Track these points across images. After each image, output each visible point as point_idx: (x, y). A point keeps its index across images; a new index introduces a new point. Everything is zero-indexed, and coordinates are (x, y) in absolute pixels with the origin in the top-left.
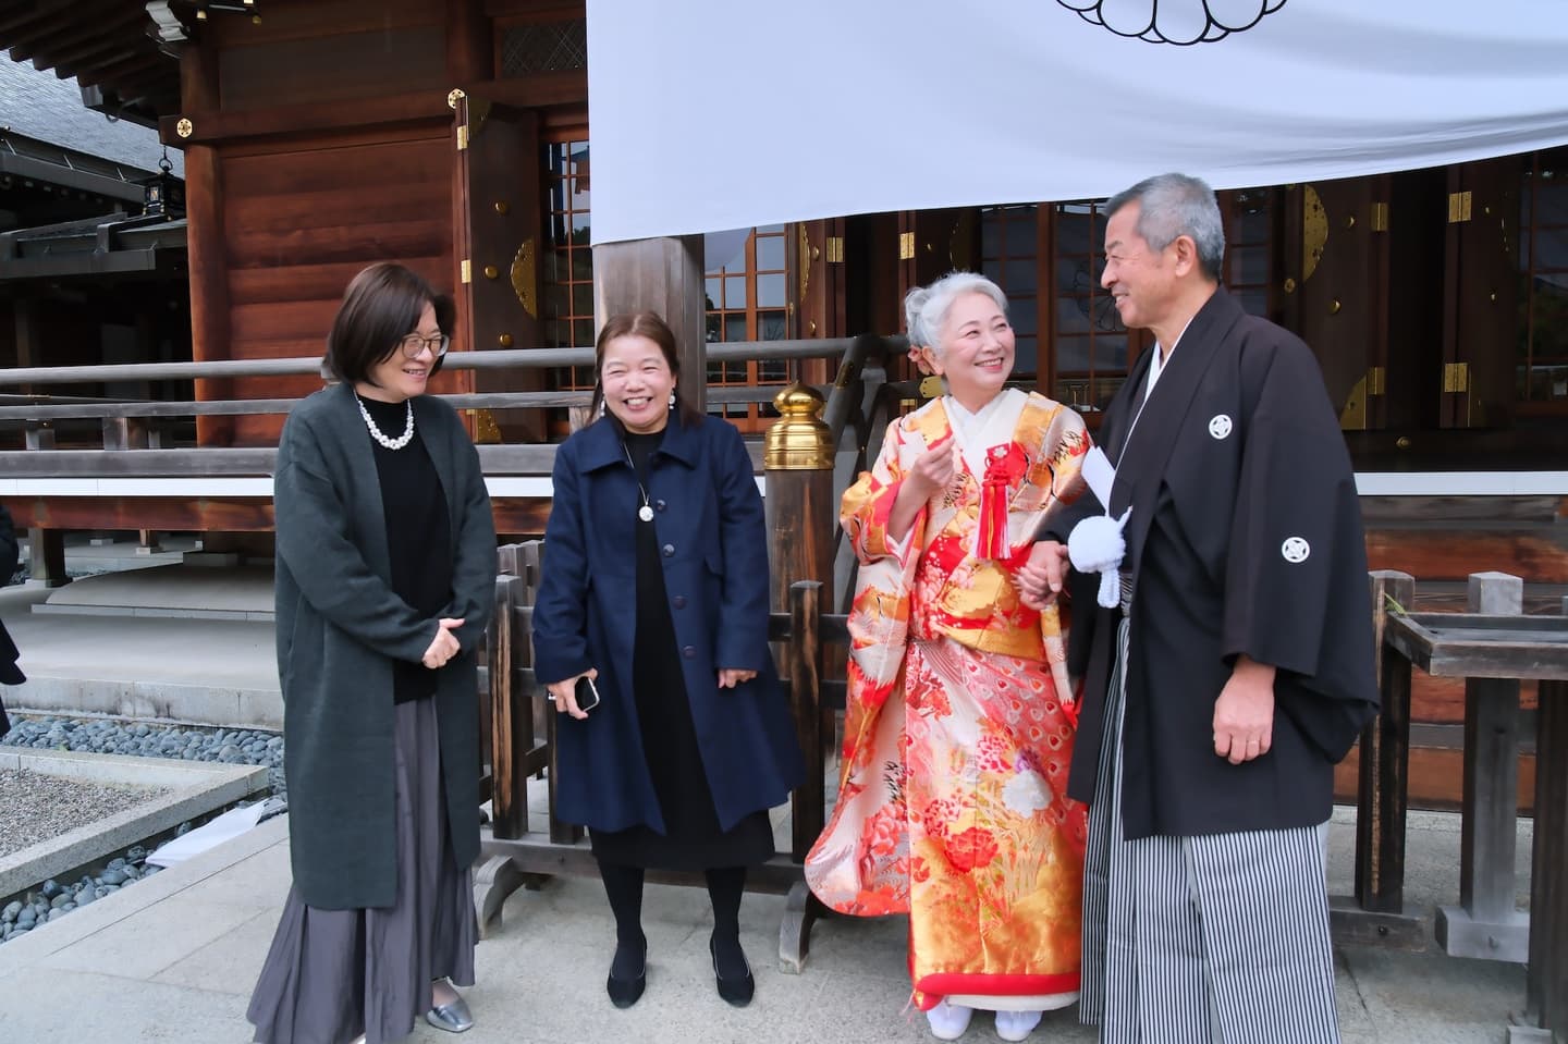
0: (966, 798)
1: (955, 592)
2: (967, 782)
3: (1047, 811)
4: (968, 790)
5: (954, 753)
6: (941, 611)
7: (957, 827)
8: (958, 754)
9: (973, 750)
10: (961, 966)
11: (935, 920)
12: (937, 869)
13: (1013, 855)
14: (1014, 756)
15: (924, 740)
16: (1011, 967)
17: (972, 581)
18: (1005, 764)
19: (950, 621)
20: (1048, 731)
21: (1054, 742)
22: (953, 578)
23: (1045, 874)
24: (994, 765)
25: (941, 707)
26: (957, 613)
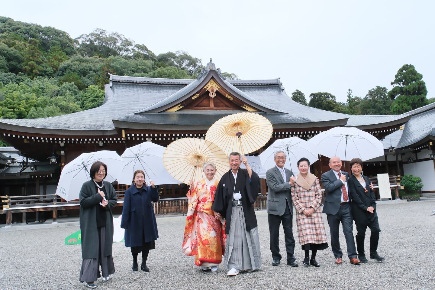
0: (205, 235)
1: (205, 205)
2: (205, 233)
3: (216, 237)
4: (205, 234)
5: (203, 228)
6: (203, 208)
7: (203, 239)
8: (204, 229)
9: (206, 228)
10: (205, 257)
11: (201, 251)
12: (201, 244)
13: (211, 243)
14: (212, 229)
15: (199, 227)
16: (211, 258)
17: (207, 204)
18: (210, 230)
19: (204, 209)
20: (216, 226)
21: (217, 227)
22: (205, 203)
23: (215, 246)
24: (209, 230)
25: (202, 222)
26: (205, 208)
